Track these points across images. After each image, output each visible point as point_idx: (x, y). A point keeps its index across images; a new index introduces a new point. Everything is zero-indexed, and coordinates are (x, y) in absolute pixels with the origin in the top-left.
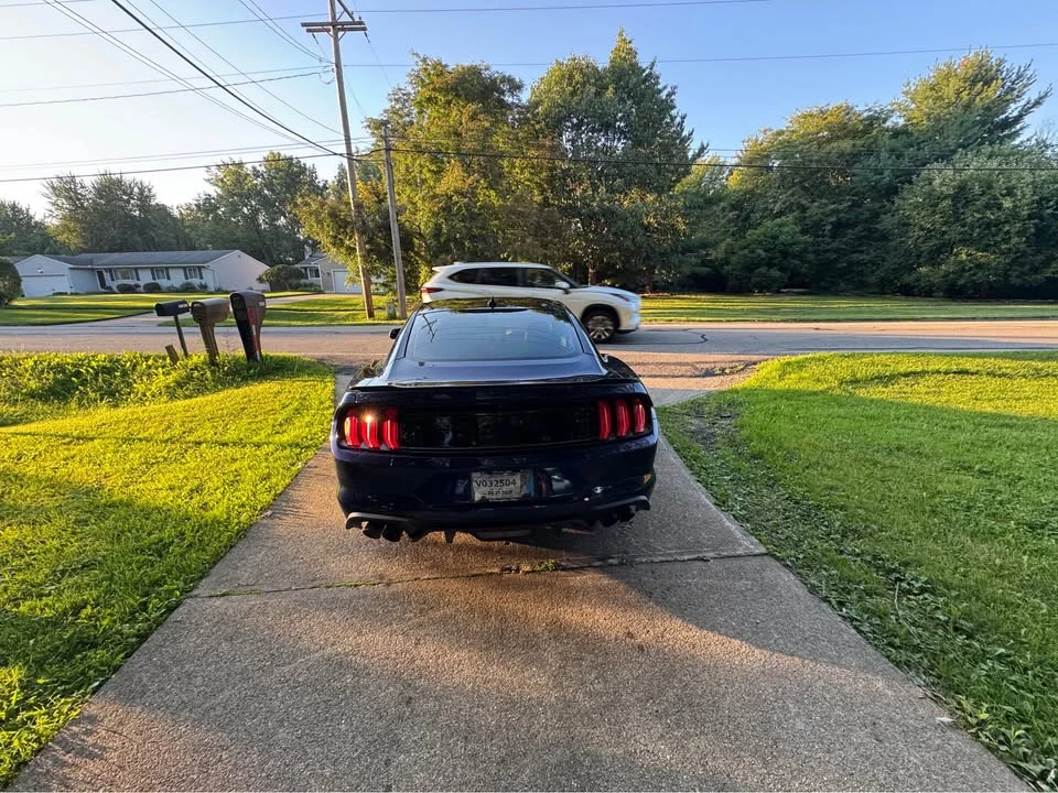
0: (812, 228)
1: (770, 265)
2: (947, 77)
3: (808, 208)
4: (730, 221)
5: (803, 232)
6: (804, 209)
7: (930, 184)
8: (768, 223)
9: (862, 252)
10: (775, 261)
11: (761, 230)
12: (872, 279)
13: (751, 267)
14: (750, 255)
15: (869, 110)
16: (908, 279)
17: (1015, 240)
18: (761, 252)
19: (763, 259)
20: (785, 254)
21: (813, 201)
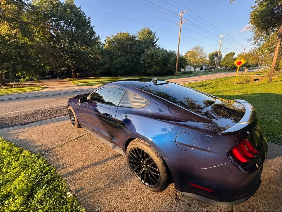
0: (128, 60)
1: (121, 69)
2: (145, 31)
3: (126, 56)
4: (108, 58)
5: (126, 61)
6: (125, 56)
7: (147, 53)
8: (118, 59)
9: (137, 66)
10: (122, 68)
11: (117, 60)
12: (141, 72)
13: (117, 69)
14: (116, 66)
15: (132, 35)
16: (147, 72)
17: (161, 65)
18: (118, 66)
19: (119, 68)
20: (124, 67)
21: (126, 54)
